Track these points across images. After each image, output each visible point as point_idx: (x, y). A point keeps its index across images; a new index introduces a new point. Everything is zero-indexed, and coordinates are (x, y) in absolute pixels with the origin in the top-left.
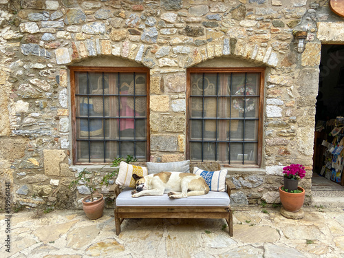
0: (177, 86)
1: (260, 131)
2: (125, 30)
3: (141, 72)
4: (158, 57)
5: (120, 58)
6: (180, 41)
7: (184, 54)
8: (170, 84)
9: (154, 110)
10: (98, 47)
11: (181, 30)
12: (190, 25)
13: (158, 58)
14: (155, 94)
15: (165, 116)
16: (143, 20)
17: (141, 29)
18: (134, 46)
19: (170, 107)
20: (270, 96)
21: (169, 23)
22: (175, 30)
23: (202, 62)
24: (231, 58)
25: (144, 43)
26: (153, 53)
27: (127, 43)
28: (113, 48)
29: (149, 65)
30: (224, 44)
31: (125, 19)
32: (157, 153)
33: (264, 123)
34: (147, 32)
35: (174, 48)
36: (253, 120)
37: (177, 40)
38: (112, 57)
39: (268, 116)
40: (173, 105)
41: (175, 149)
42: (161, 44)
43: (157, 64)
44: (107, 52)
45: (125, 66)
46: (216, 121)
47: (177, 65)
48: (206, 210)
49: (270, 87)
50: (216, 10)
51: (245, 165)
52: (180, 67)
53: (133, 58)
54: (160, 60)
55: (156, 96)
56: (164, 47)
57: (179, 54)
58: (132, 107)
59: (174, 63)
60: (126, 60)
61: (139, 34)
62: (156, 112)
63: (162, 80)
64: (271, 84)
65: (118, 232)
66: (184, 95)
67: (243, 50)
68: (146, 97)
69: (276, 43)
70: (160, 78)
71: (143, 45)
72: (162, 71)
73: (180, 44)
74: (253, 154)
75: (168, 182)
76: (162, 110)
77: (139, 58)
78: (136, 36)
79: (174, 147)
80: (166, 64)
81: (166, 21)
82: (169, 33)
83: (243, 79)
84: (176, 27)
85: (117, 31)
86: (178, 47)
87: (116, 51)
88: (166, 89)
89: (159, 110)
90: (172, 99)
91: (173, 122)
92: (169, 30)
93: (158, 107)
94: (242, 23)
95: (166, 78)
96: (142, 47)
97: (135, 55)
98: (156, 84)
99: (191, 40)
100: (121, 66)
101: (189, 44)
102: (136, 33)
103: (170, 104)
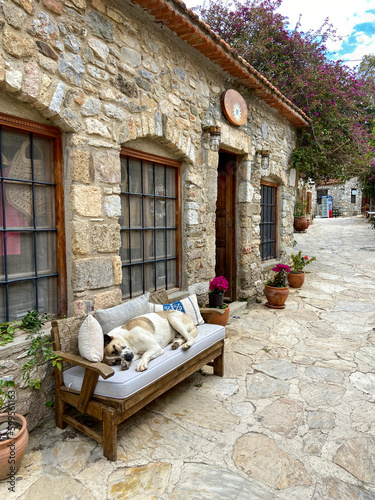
0: (111, 172)
1: (178, 243)
2: (33, 41)
4: (86, 113)
6: (114, 97)
7: (118, 120)
8: (102, 167)
9: (82, 213)
11: (113, 78)
12: (124, 76)
13: (84, 117)
14: (81, 182)
15: (97, 225)
16: (62, 35)
17: (58, 50)
18: (46, 79)
19: (103, 208)
21: (99, 58)
22: (107, 76)
23: (139, 138)
25: (62, 78)
26: (78, 104)
27: (32, 66)
28: (6, 67)
29: (73, 124)
30: (156, 120)
32: (87, 293)
33: (184, 233)
34: (68, 58)
35: (106, 106)
37: (109, 93)
40: (107, 205)
41: (111, 282)
42: (89, 92)
43: (83, 127)
47: (110, 136)
49: (191, 186)
50: (148, 67)
52: (114, 141)
53: (46, 104)
54: (88, 120)
55: (83, 187)
56: (92, 98)
57: (112, 117)
59: (106, 131)
60: (30, 104)
61: (55, 59)
62: (84, 217)
63: (91, 159)
64: (191, 183)
66: (117, 189)
67: (173, 135)
69: (194, 135)
70: (88, 153)
71: (61, 84)
72: (91, 141)
73: (112, 101)
75: (156, 331)
76: (92, 213)
77: (54, 105)
78: (52, 61)
79: (108, 280)
80: (97, 131)
81: (95, 53)
82: (99, 76)
83: (163, 172)
85: (16, 34)
86: (111, 105)
87: (14, 78)
88: (97, 175)
89: (88, 214)
90: (105, 194)
91: (108, 235)
92: (99, 70)
93: (88, 208)
94: (171, 96)
95: (97, 156)
96: (61, 87)
97: (50, 98)
98: (83, 165)
99: (125, 99)
100: (10, 113)
101: (122, 105)
102: (51, 54)
103: (103, 203)
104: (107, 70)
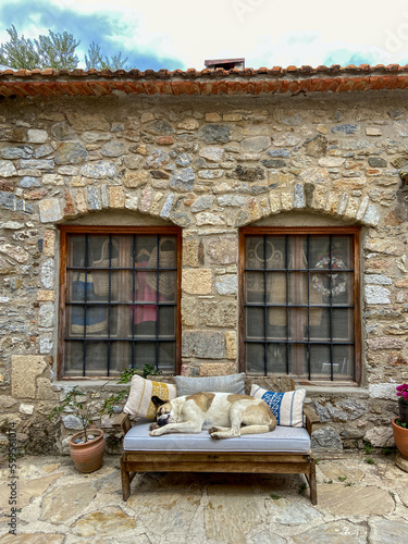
0: (224, 254)
1: (357, 326)
2: (146, 173)
3: (169, 234)
4: (195, 210)
5: (137, 213)
6: (229, 188)
7: (234, 207)
9: (188, 291)
10: (104, 197)
11: (230, 172)
12: (244, 165)
13: (194, 213)
14: (190, 267)
15: (205, 302)
16: (173, 158)
17: (169, 171)
18: (159, 194)
19: (213, 287)
20: (369, 270)
21: (212, 161)
22: (221, 172)
23: (262, 219)
24: (307, 212)
25: (173, 190)
26: (187, 205)
27: (148, 191)
28: (127, 198)
29: (180, 222)
30: (295, 193)
31: (145, 156)
32: (192, 360)
33: (363, 314)
34: (179, 174)
35: (220, 198)
36: (346, 308)
37: (225, 186)
38: (125, 212)
39: (368, 301)
40: (218, 284)
41: (221, 355)
42: (200, 192)
43: (193, 221)
44: (117, 205)
45: (144, 224)
46: (287, 309)
47: (223, 223)
48: (271, 459)
49: (369, 256)
50: (282, 143)
51: (335, 382)
52: (229, 226)
53: (156, 213)
54: (199, 216)
55: (191, 270)
56: (204, 196)
57: (226, 206)
58: (154, 287)
59: (219, 219)
60: (146, 216)
61: (167, 178)
62: (191, 295)
63: (201, 246)
64: (370, 251)
65: (126, 495)
66: (234, 268)
67: (325, 201)
68: (176, 271)
69: (375, 190)
70: (197, 242)
71: (172, 194)
72: (201, 232)
73: (228, 192)
74: (346, 362)
75: (209, 411)
76: (200, 291)
77: (165, 213)
78: (162, 181)
79: (219, 352)
80: (207, 221)
81: (207, 159)
82: (211, 176)
83: (327, 244)
84: (222, 168)
85: (134, 173)
86: (225, 196)
87: (132, 203)
88: (207, 258)
89: (195, 292)
90: (217, 274)
91: (217, 311)
92: (212, 171)
93: (195, 287)
94: (322, 161)
95: (207, 242)
96: (171, 197)
97: (160, 208)
98: (192, 252)
99: (246, 186)
100: (139, 224)
101: (241, 192)
102: (162, 176)
103: (214, 282)
104: (221, 168)
